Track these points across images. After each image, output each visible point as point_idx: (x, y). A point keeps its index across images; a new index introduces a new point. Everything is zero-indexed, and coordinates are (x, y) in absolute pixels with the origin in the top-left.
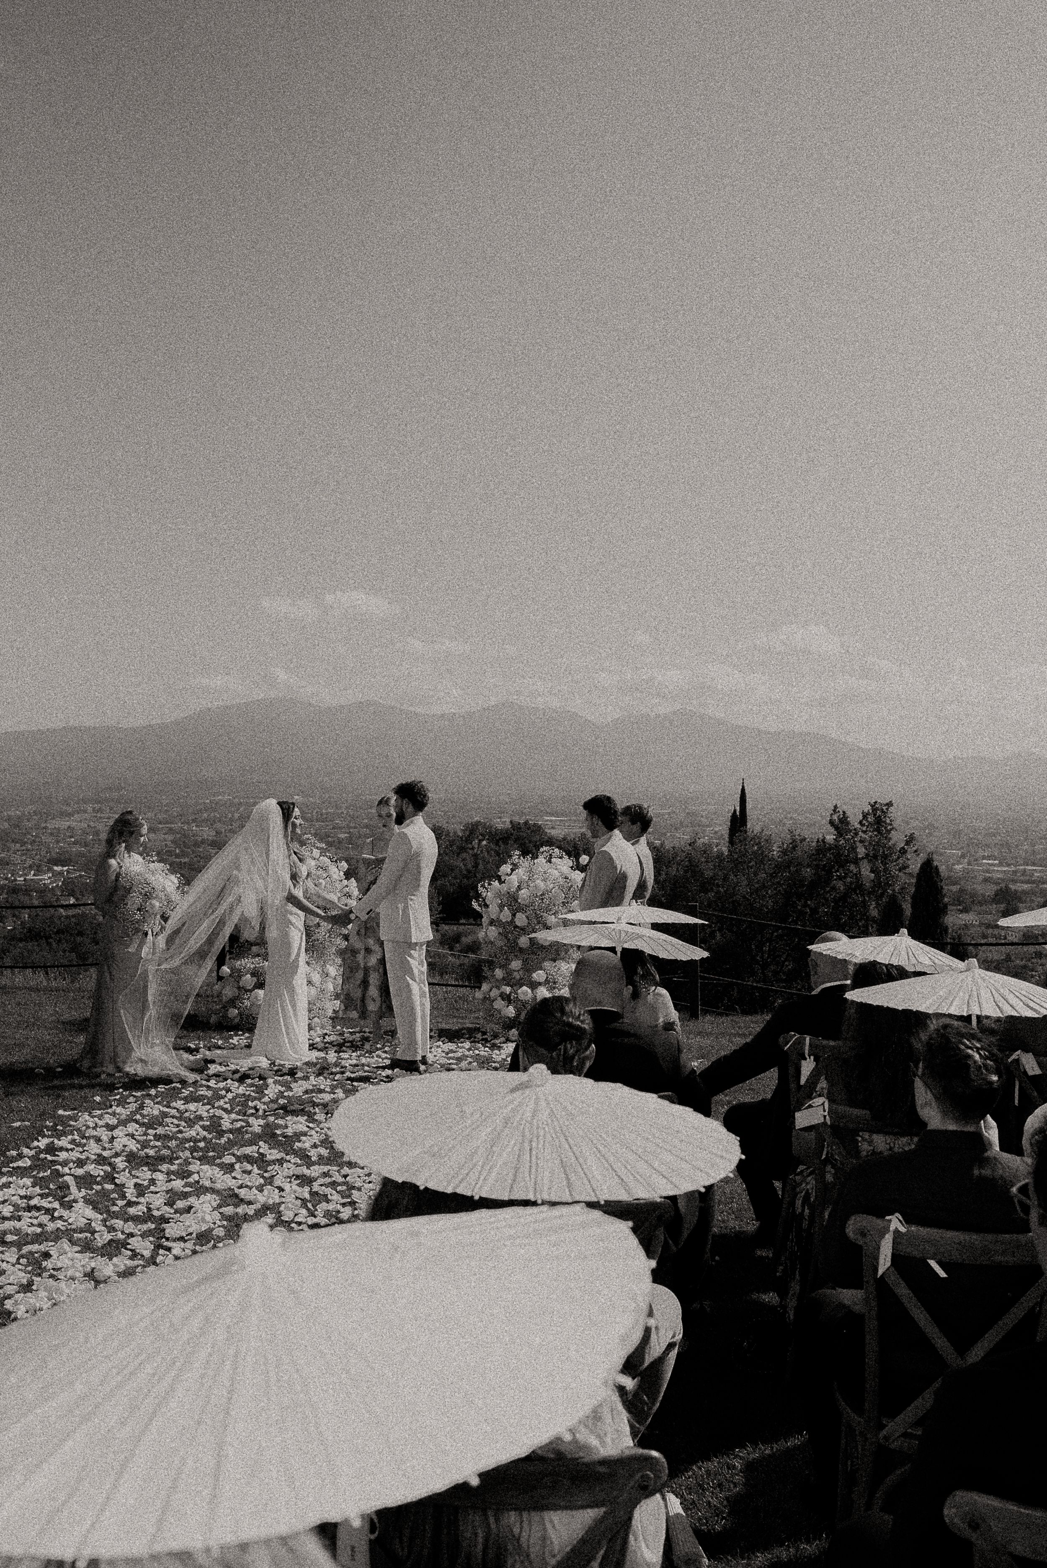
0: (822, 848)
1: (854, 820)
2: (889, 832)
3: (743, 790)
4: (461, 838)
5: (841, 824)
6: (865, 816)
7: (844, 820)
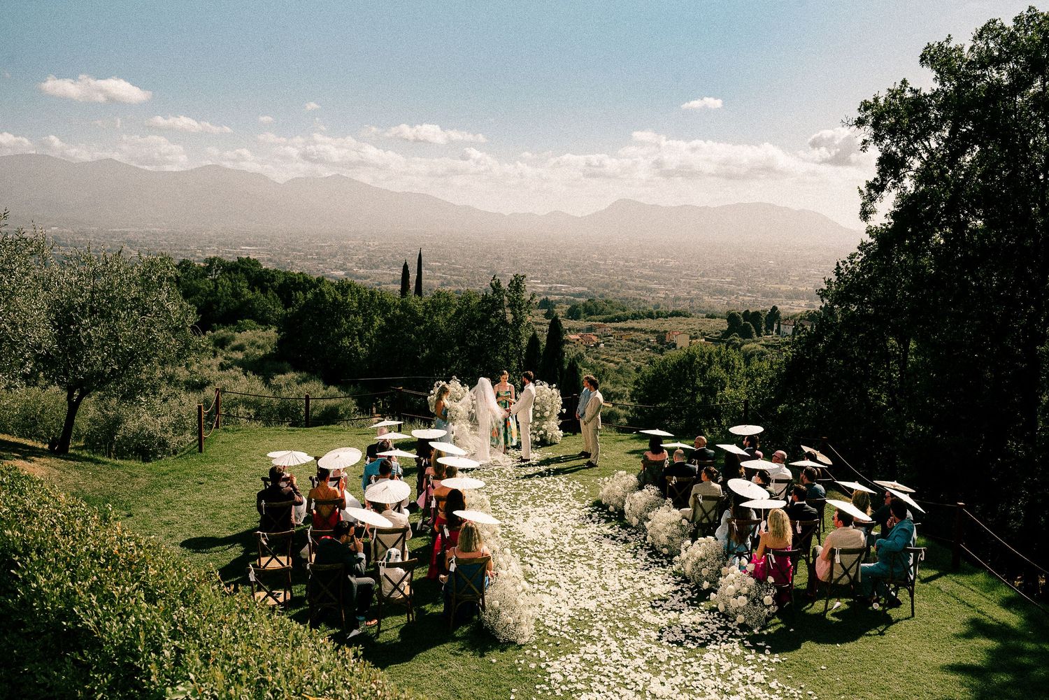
0: (485, 299)
1: (505, 285)
2: (522, 292)
3: (420, 255)
4: (204, 268)
5: (496, 287)
6: (512, 282)
7: (498, 284)
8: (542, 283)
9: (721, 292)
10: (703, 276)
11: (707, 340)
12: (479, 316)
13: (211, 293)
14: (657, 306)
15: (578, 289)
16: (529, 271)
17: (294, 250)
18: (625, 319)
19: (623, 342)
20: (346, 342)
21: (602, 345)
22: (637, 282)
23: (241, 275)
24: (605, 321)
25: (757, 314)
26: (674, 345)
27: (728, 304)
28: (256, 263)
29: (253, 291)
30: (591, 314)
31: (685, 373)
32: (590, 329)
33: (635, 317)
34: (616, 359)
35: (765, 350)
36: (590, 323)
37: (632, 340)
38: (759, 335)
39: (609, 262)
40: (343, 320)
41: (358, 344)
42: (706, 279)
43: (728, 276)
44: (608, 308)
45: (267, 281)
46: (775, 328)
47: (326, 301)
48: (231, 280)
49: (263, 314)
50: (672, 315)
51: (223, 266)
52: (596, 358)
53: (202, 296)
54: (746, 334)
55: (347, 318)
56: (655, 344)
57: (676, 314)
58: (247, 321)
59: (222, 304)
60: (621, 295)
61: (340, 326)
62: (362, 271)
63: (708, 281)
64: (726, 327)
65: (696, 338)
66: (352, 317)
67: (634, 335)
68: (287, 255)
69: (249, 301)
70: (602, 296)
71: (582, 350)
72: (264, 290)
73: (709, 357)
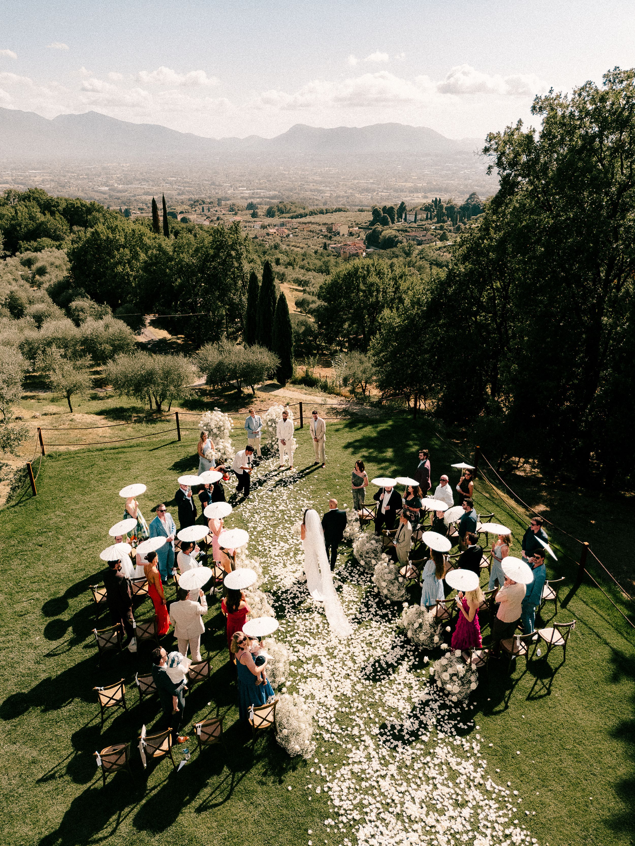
4: (4, 198)
8: (247, 190)
9: (367, 190)
10: (354, 179)
11: (359, 228)
12: (211, 252)
13: (13, 218)
14: (325, 204)
15: (272, 193)
16: (238, 181)
17: (68, 172)
18: (306, 215)
19: (305, 233)
20: (120, 269)
21: (291, 235)
22: (311, 186)
23: (34, 203)
24: (292, 218)
25: (392, 208)
26: (339, 233)
27: (372, 198)
28: (43, 192)
29: (45, 214)
30: (282, 213)
31: (353, 281)
32: (283, 225)
33: (312, 213)
34: (301, 245)
35: (397, 234)
36: (282, 220)
37: (311, 231)
38: (393, 223)
39: (292, 172)
40: (116, 252)
41: (129, 270)
42: (356, 181)
43: (371, 178)
44: (293, 209)
45: (54, 206)
46: (403, 217)
47: (101, 240)
48: (26, 206)
49: (55, 232)
50: (336, 211)
51: (19, 196)
52: (288, 245)
53: (7, 220)
54: (384, 223)
55: (118, 250)
56: (326, 233)
57: (339, 210)
58: (44, 239)
59: (23, 226)
60: (301, 196)
61: (114, 257)
62: (121, 186)
63: (358, 183)
64: (371, 218)
65: (352, 227)
66: (121, 249)
67: (312, 227)
68: (65, 176)
69: (42, 223)
70: (288, 197)
71: (278, 240)
72: (53, 214)
73: (368, 268)
